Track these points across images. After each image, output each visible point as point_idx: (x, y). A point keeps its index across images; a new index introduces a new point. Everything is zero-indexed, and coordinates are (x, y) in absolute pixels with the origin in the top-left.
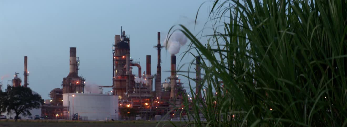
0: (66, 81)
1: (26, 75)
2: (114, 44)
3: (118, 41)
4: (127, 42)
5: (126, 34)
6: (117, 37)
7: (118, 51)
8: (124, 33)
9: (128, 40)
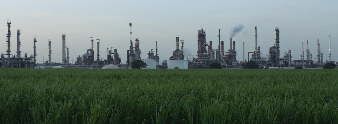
0: (175, 53)
1: (157, 50)
2: (198, 35)
3: (200, 33)
4: (204, 34)
5: (203, 30)
6: (199, 31)
7: (199, 38)
8: (202, 29)
9: (205, 33)
